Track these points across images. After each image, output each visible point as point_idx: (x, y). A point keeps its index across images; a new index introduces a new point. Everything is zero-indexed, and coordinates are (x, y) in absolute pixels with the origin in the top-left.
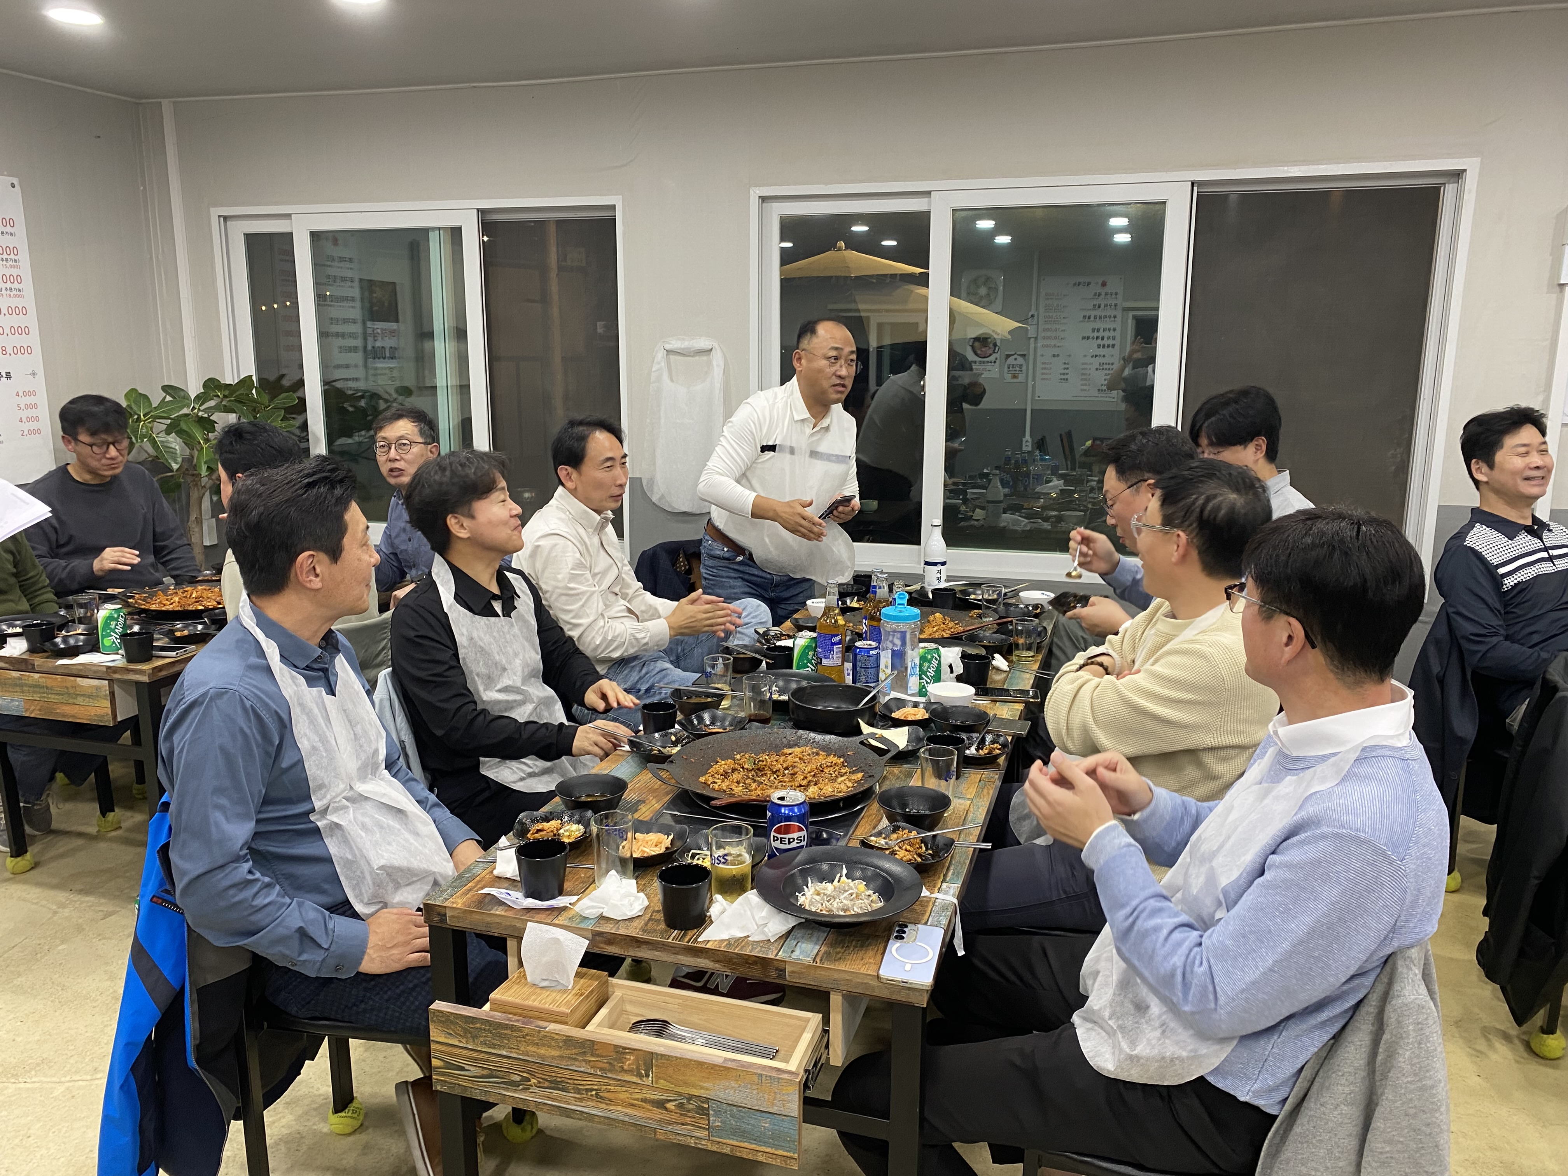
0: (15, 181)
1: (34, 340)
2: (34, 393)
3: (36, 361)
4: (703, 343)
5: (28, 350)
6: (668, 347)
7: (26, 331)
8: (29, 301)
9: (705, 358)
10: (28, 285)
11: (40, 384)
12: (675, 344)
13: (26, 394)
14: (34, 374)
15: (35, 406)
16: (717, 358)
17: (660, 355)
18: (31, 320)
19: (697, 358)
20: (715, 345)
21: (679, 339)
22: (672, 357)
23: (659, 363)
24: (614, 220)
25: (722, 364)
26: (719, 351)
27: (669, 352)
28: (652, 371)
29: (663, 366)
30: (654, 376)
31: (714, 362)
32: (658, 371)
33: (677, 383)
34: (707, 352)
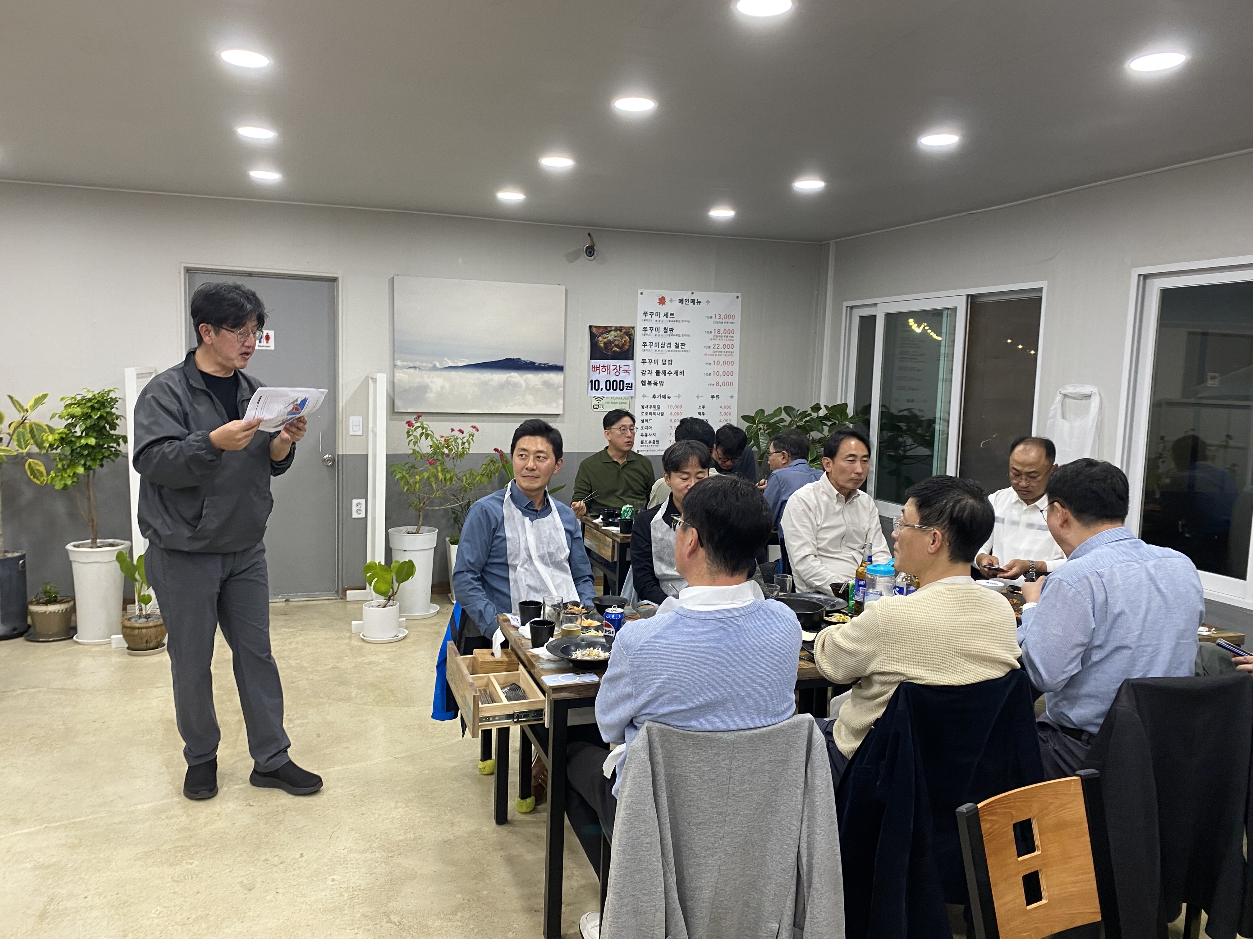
0: (739, 295)
1: (735, 379)
2: (730, 407)
3: (734, 390)
4: (1087, 389)
5: (731, 384)
6: (1064, 392)
7: (732, 374)
8: (736, 358)
9: (1088, 401)
10: (736, 350)
11: (734, 403)
12: (1069, 390)
13: (726, 407)
14: (732, 397)
15: (730, 414)
16: (1095, 402)
17: (1059, 398)
18: (735, 368)
19: (1084, 401)
20: (1095, 390)
21: (1072, 387)
22: (1068, 401)
23: (1056, 404)
24: (1040, 299)
25: (1098, 406)
26: (1098, 397)
27: (1065, 396)
28: (1052, 408)
29: (1059, 406)
30: (1051, 413)
31: (1093, 405)
32: (1056, 409)
33: (1066, 419)
34: (1089, 396)
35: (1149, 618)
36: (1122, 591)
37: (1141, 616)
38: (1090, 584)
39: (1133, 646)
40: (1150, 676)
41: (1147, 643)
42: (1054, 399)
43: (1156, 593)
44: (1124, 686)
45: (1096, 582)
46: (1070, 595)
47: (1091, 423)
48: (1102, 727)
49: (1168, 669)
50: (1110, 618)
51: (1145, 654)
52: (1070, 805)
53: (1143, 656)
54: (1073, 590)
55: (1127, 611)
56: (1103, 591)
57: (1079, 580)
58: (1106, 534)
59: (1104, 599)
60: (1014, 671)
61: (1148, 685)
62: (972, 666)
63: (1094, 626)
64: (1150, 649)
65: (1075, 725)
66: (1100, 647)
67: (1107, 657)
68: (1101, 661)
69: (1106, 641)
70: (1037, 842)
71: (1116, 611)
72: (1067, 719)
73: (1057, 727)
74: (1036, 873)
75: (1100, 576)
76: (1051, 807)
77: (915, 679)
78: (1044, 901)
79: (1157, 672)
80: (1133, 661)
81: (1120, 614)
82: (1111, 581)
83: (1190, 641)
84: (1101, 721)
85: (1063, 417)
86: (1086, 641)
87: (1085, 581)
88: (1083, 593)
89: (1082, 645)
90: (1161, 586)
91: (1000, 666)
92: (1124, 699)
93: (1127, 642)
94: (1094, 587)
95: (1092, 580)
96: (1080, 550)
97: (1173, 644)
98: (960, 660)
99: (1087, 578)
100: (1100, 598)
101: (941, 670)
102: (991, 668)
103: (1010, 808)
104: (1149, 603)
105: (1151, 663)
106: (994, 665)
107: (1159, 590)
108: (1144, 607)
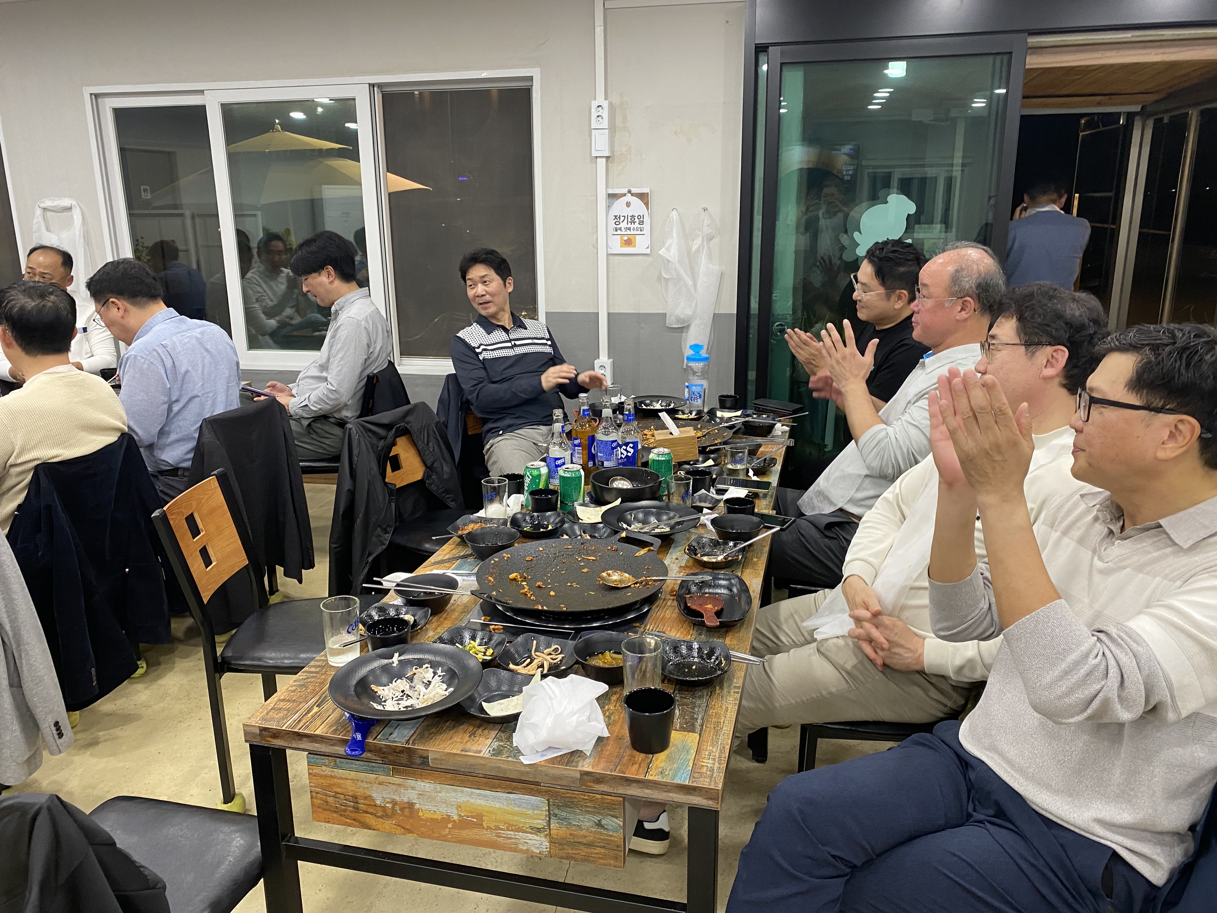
4: (66, 202)
6: (42, 205)
9: (69, 213)
12: (48, 203)
16: (77, 214)
17: (39, 212)
19: (65, 213)
20: (74, 203)
21: (50, 200)
22: (49, 214)
23: (38, 218)
25: (80, 217)
26: (78, 209)
27: (45, 209)
28: (34, 222)
29: (41, 219)
30: (35, 227)
31: (75, 217)
32: (38, 222)
33: (51, 232)
34: (69, 209)
35: (205, 372)
36: (183, 355)
37: (200, 371)
38: (159, 354)
39: (200, 394)
40: (215, 414)
41: (208, 390)
42: (34, 214)
43: (206, 353)
44: (204, 424)
45: (163, 352)
46: (145, 366)
47: (77, 233)
48: (193, 459)
49: (226, 406)
50: (180, 378)
51: (209, 399)
52: (214, 496)
53: (208, 401)
54: (148, 362)
55: (190, 369)
56: (169, 358)
57: (150, 353)
58: (159, 316)
59: (172, 364)
60: (123, 435)
61: (219, 419)
62: (94, 437)
63: (169, 386)
64: (211, 395)
65: (172, 466)
66: (177, 401)
67: (184, 407)
68: (180, 411)
69: (181, 396)
70: (201, 526)
71: (183, 370)
72: (164, 463)
73: (157, 474)
74: (205, 547)
75: (164, 346)
76: (203, 501)
77: (51, 458)
78: (214, 564)
79: (220, 410)
80: (202, 405)
81: (187, 372)
82: (174, 349)
83: (234, 384)
84: (191, 455)
85: (48, 230)
86: (166, 399)
87: (155, 353)
88: (155, 362)
89: (166, 403)
90: (208, 347)
91: (113, 433)
92: (206, 432)
93: (195, 393)
94: (163, 356)
95: (160, 352)
96: (142, 332)
97: (225, 387)
98: (84, 434)
99: (155, 350)
100: (169, 364)
101: (70, 446)
102: (106, 436)
103: (180, 508)
104: (203, 361)
105: (214, 405)
106: (109, 433)
107: (207, 350)
108: (200, 365)
